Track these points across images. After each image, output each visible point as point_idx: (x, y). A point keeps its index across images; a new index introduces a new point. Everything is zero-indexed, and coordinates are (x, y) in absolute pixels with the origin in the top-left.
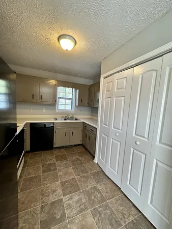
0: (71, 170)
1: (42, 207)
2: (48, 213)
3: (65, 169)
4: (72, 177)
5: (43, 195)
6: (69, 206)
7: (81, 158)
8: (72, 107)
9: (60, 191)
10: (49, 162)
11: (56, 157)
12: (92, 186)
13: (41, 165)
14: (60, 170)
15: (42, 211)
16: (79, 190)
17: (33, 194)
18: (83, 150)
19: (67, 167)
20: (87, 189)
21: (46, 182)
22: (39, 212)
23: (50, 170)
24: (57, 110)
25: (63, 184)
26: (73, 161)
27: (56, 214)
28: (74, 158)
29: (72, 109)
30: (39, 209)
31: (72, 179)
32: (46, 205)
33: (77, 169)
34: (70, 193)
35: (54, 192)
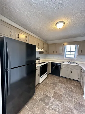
0: (63, 90)
1: (44, 94)
2: (44, 97)
3: (60, 88)
4: (61, 93)
5: (46, 91)
6: (52, 103)
7: (73, 88)
8: (75, 56)
9: (52, 94)
10: (55, 81)
11: (60, 80)
12: (70, 107)
13: (52, 80)
14: (57, 87)
15: (43, 95)
16: (61, 102)
17: (44, 88)
18: (79, 85)
19: (62, 88)
20: (66, 105)
21: (49, 87)
22: (42, 94)
23: (53, 84)
24: (65, 57)
25: (55, 93)
26: (67, 87)
27: (46, 100)
28: (69, 86)
29: (75, 57)
30: (43, 94)
31: (61, 94)
32: (45, 94)
33: (67, 92)
34: (56, 98)
35: (50, 93)
